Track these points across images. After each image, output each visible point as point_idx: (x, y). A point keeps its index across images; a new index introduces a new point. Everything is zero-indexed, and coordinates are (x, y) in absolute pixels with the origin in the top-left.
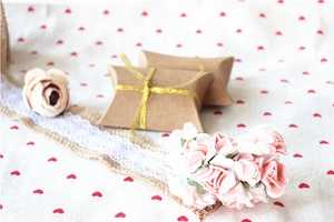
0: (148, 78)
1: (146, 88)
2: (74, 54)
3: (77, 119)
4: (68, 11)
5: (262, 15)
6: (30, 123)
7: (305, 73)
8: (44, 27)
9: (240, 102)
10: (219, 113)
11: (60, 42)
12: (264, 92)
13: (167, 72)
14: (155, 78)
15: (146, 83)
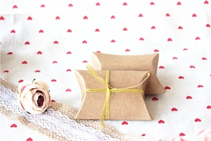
0: (107, 81)
1: (108, 89)
2: (39, 53)
3: (58, 114)
4: (30, 18)
5: (168, 15)
6: (25, 120)
7: (204, 59)
8: (13, 31)
9: (167, 88)
10: (155, 99)
11: (27, 43)
12: (180, 77)
13: (118, 73)
14: (112, 80)
15: (107, 86)
